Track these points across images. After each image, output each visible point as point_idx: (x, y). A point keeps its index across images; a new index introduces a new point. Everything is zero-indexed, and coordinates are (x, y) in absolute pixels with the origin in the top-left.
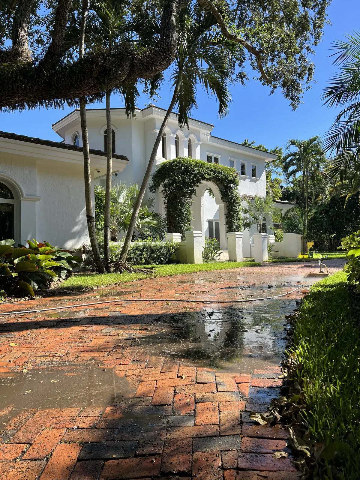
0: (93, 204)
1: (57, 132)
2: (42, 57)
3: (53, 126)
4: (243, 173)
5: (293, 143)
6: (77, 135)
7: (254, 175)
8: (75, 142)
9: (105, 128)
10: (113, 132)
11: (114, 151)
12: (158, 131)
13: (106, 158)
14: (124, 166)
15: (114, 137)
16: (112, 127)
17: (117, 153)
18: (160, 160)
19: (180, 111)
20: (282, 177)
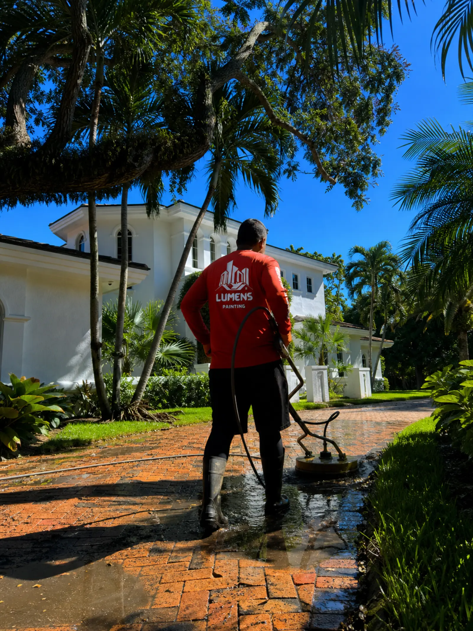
0: (99, 326)
1: (56, 234)
2: (42, 141)
3: (50, 225)
4: (296, 286)
5: (357, 250)
6: (83, 236)
7: (310, 290)
8: (80, 246)
9: (119, 227)
10: (130, 233)
11: (130, 258)
12: (187, 235)
13: (119, 267)
14: (143, 277)
15: (130, 240)
16: (129, 227)
17: (135, 260)
18: (189, 270)
19: (216, 208)
20: (345, 292)
